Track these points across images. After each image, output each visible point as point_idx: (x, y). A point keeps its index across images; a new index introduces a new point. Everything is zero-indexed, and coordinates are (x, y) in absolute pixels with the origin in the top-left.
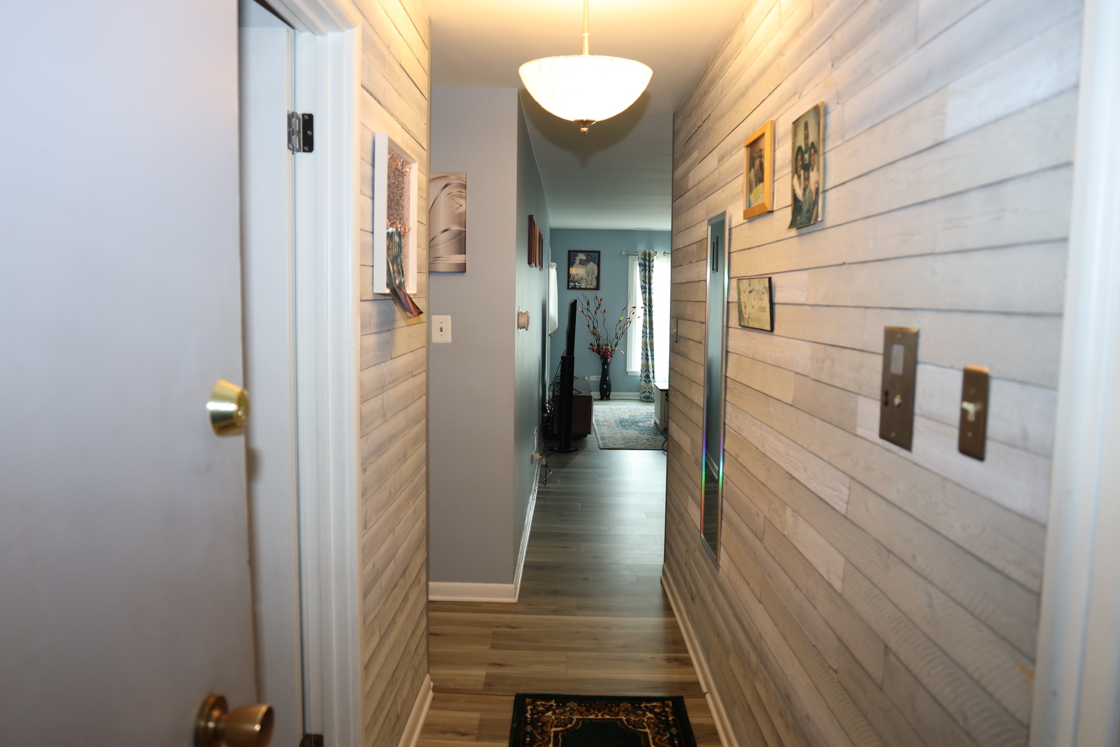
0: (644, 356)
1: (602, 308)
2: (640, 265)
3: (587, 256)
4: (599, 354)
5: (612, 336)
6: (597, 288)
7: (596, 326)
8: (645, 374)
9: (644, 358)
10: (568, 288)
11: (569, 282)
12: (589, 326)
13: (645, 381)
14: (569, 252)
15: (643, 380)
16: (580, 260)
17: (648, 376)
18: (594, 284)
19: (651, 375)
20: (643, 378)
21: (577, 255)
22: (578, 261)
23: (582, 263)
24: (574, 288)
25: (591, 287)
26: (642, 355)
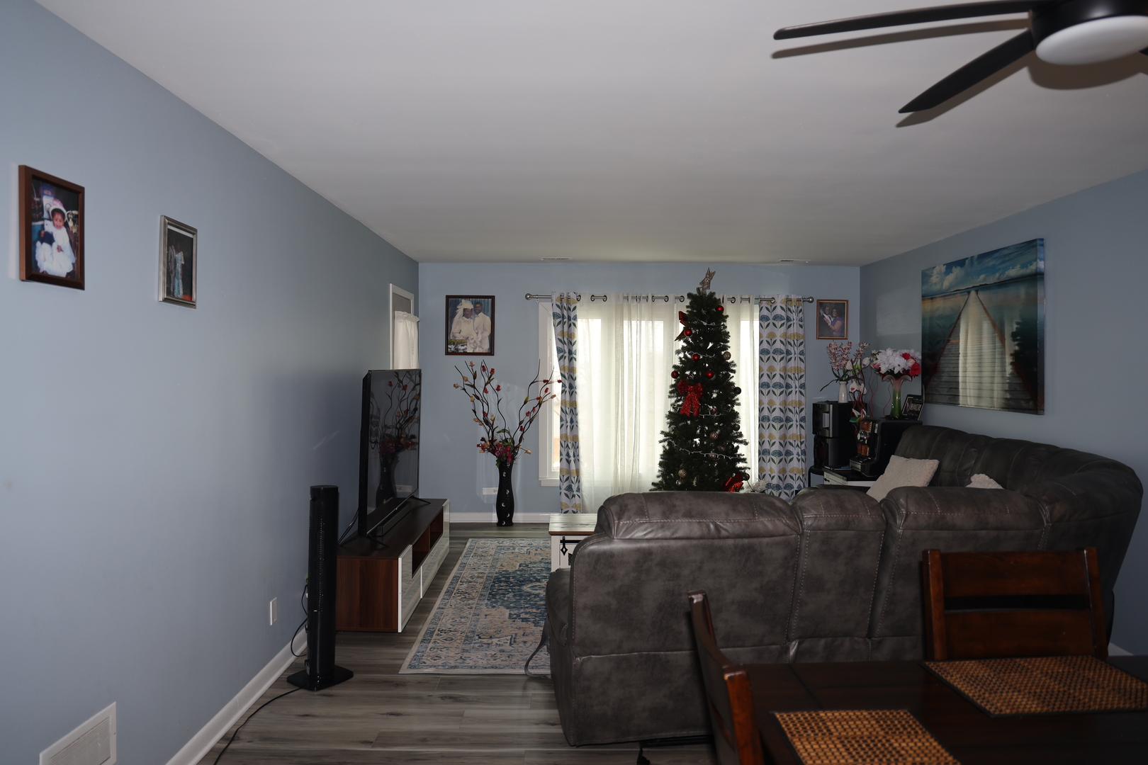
0: (564, 457)
1: (494, 383)
2: (555, 315)
3: (475, 304)
4: (493, 452)
5: (513, 426)
6: (491, 353)
7: (486, 411)
8: (566, 484)
9: (564, 461)
10: (447, 353)
11: (448, 342)
12: (474, 411)
13: (567, 495)
14: (448, 297)
15: (563, 495)
16: (465, 310)
17: (569, 488)
18: (486, 347)
19: (574, 487)
20: (563, 491)
21: (458, 303)
22: (460, 312)
23: (467, 314)
24: (456, 353)
25: (481, 351)
26: (561, 454)
